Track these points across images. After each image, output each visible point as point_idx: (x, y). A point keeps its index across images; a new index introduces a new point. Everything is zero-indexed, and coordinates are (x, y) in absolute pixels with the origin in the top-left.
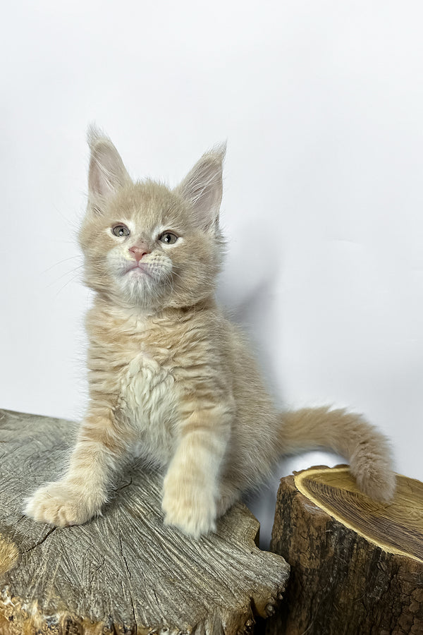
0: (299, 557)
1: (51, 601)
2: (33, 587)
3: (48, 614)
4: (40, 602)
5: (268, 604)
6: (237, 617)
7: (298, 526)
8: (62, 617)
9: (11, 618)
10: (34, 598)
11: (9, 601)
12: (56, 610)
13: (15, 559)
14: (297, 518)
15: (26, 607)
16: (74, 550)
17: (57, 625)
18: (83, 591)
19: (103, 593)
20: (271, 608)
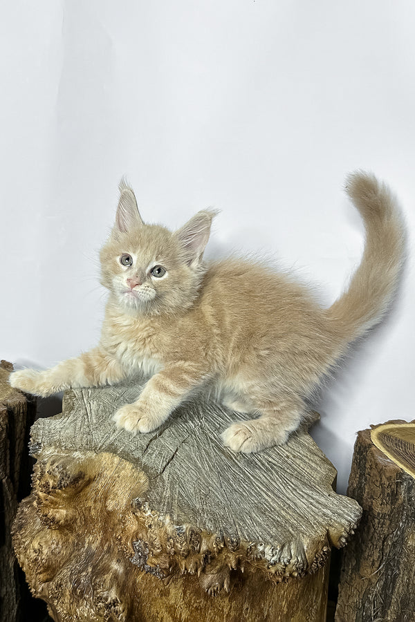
0: (372, 502)
1: (178, 516)
2: (164, 505)
3: (178, 525)
4: (171, 516)
5: (341, 536)
6: (316, 543)
7: (372, 475)
8: (187, 528)
9: (150, 526)
10: (166, 513)
11: (149, 513)
12: (183, 522)
13: (147, 483)
14: (371, 468)
15: (161, 518)
16: (186, 480)
17: (184, 533)
18: (198, 511)
19: (213, 514)
20: (344, 540)
